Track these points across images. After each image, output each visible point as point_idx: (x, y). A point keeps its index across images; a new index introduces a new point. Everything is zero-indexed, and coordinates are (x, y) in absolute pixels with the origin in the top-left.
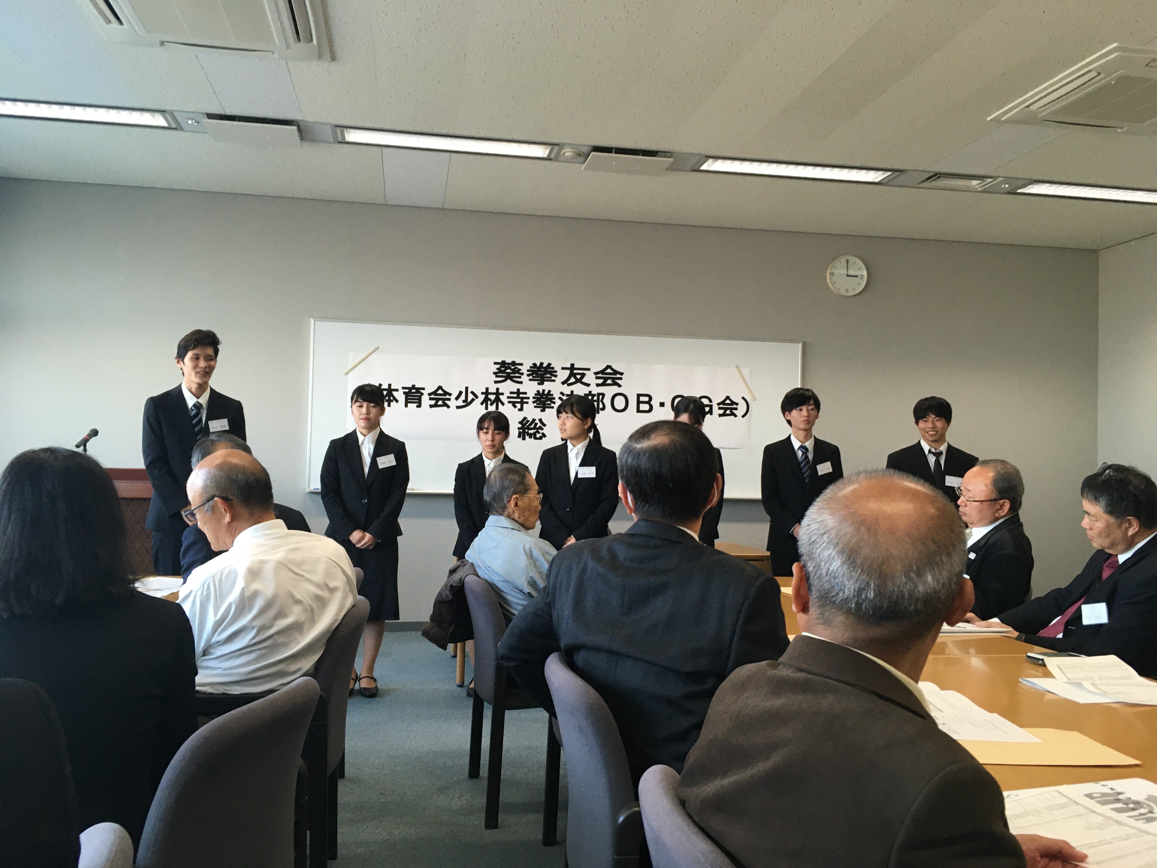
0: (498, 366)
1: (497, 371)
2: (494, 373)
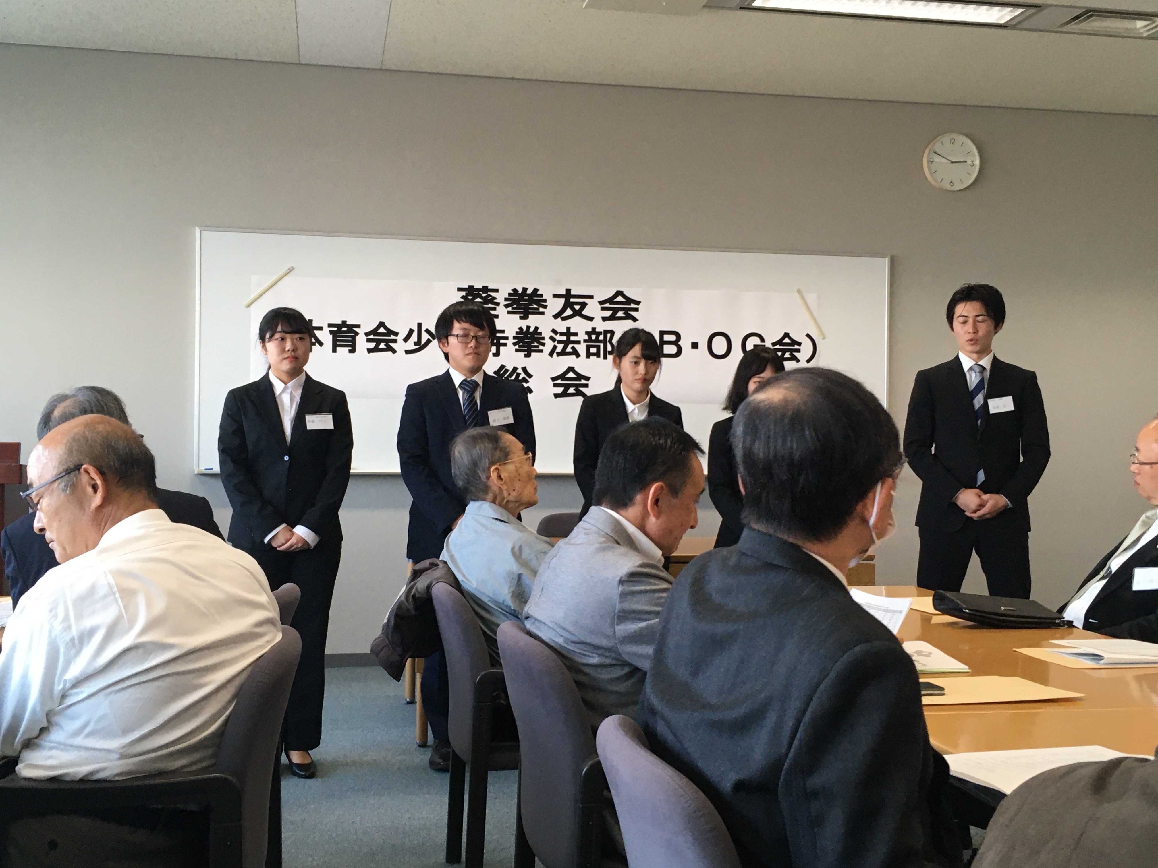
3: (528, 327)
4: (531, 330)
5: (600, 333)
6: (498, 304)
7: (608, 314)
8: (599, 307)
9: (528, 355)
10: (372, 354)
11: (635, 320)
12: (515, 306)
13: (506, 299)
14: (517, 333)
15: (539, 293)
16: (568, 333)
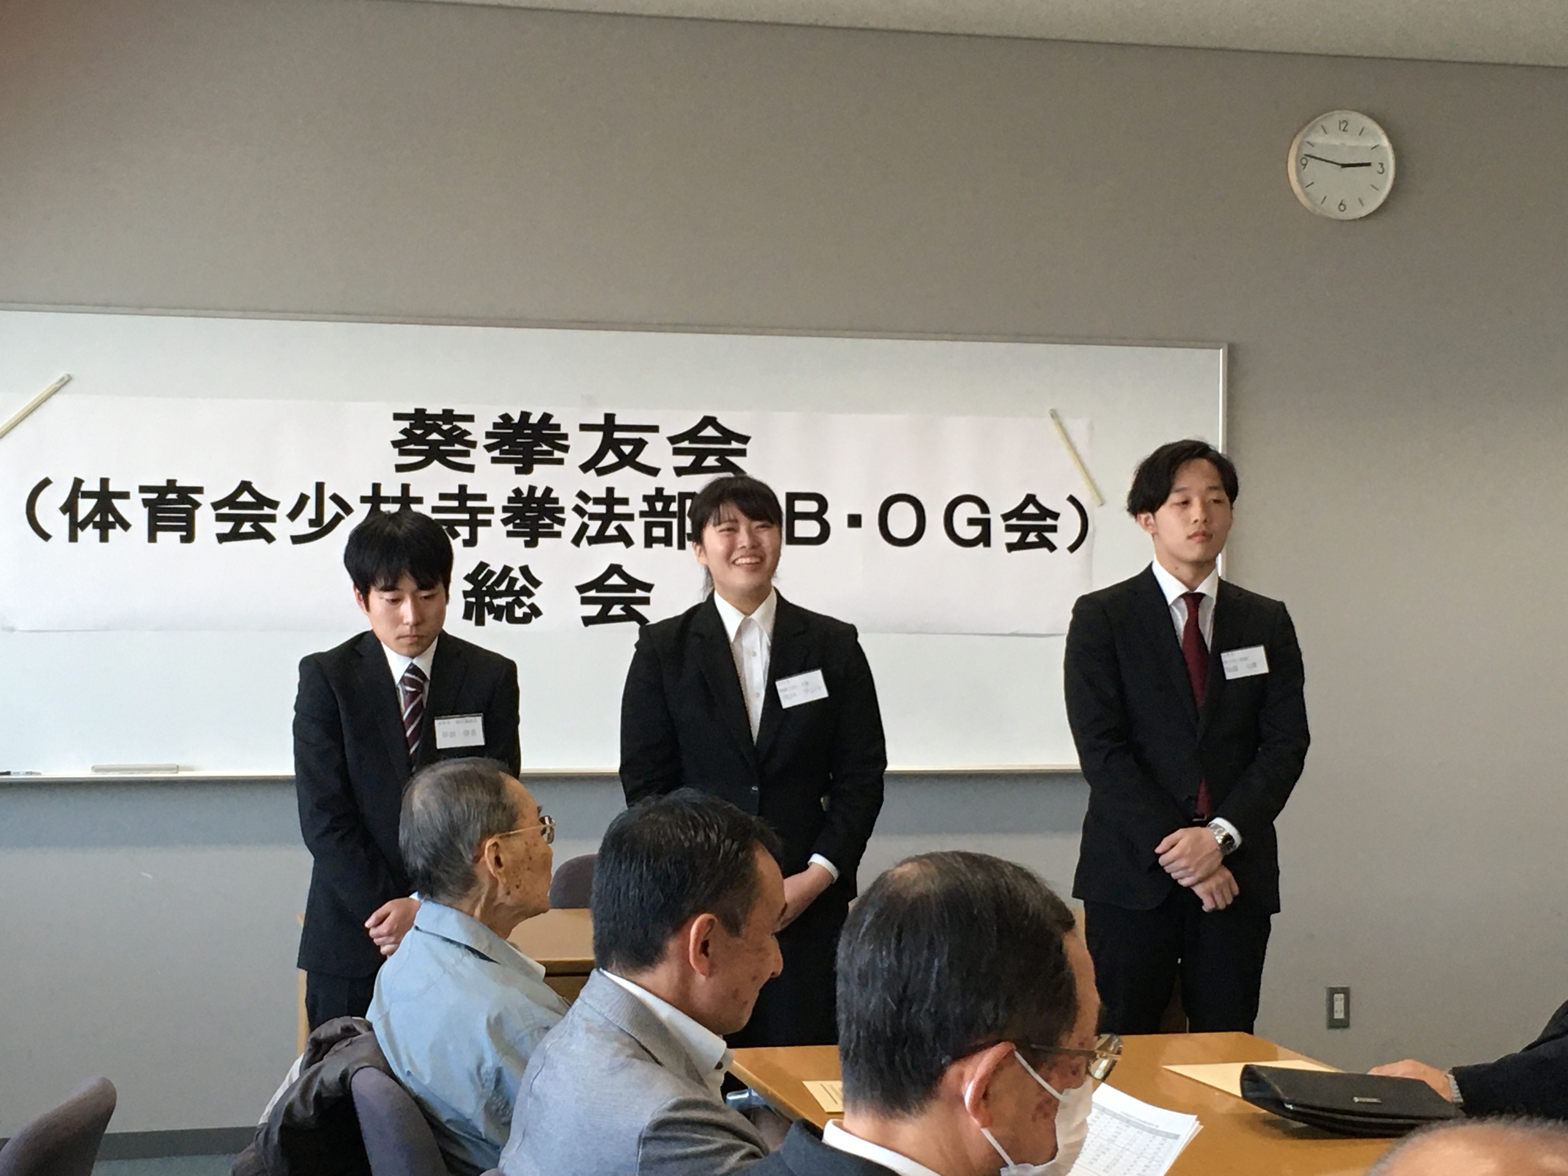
0: (406, 424)
1: (404, 437)
2: (396, 444)
3: (532, 489)
4: (539, 494)
5: (671, 499)
6: (473, 444)
7: (687, 461)
8: (670, 447)
9: (531, 543)
10: (228, 545)
12: (506, 448)
13: (489, 435)
14: (510, 500)
15: (552, 422)
16: (610, 499)
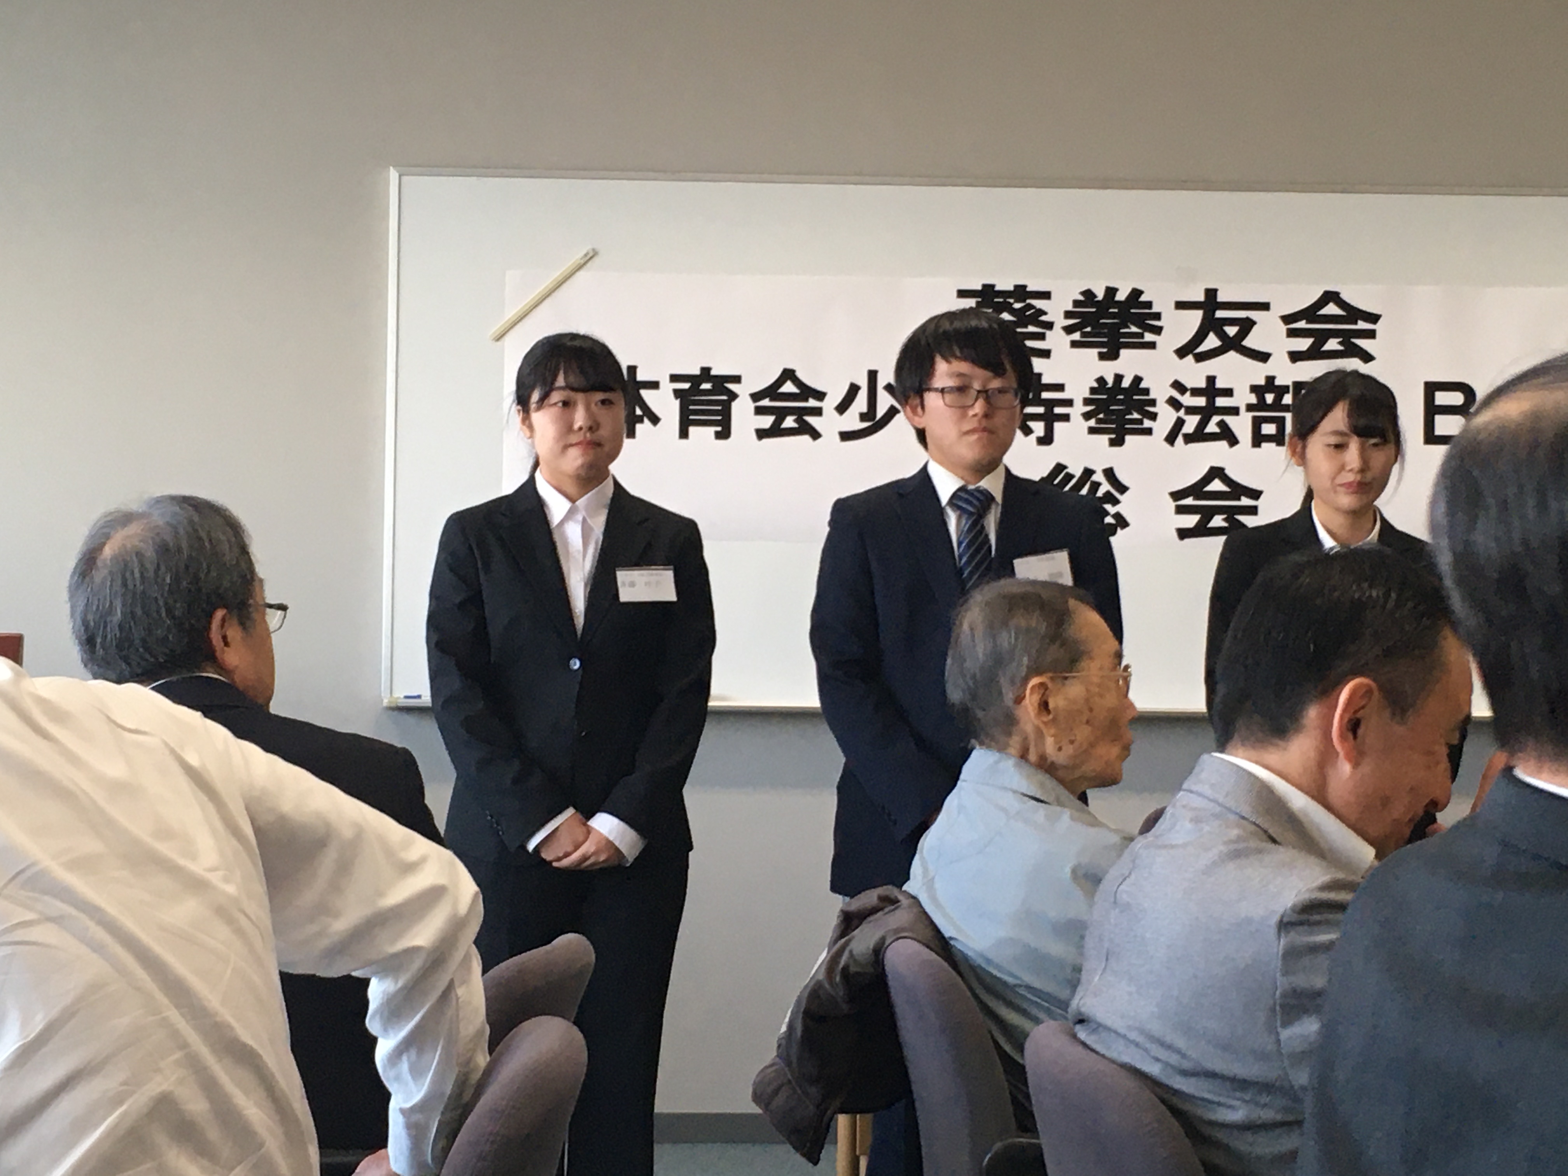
3: (1119, 378)
4: (1126, 383)
5: (1284, 389)
6: (1050, 326)
7: (1303, 344)
8: (1283, 328)
9: (1117, 442)
10: (766, 441)
11: (1367, 358)
12: (1089, 329)
13: (1068, 315)
14: (1093, 390)
15: (1143, 298)
16: (1211, 390)
